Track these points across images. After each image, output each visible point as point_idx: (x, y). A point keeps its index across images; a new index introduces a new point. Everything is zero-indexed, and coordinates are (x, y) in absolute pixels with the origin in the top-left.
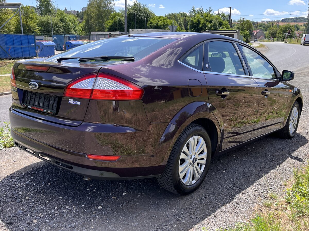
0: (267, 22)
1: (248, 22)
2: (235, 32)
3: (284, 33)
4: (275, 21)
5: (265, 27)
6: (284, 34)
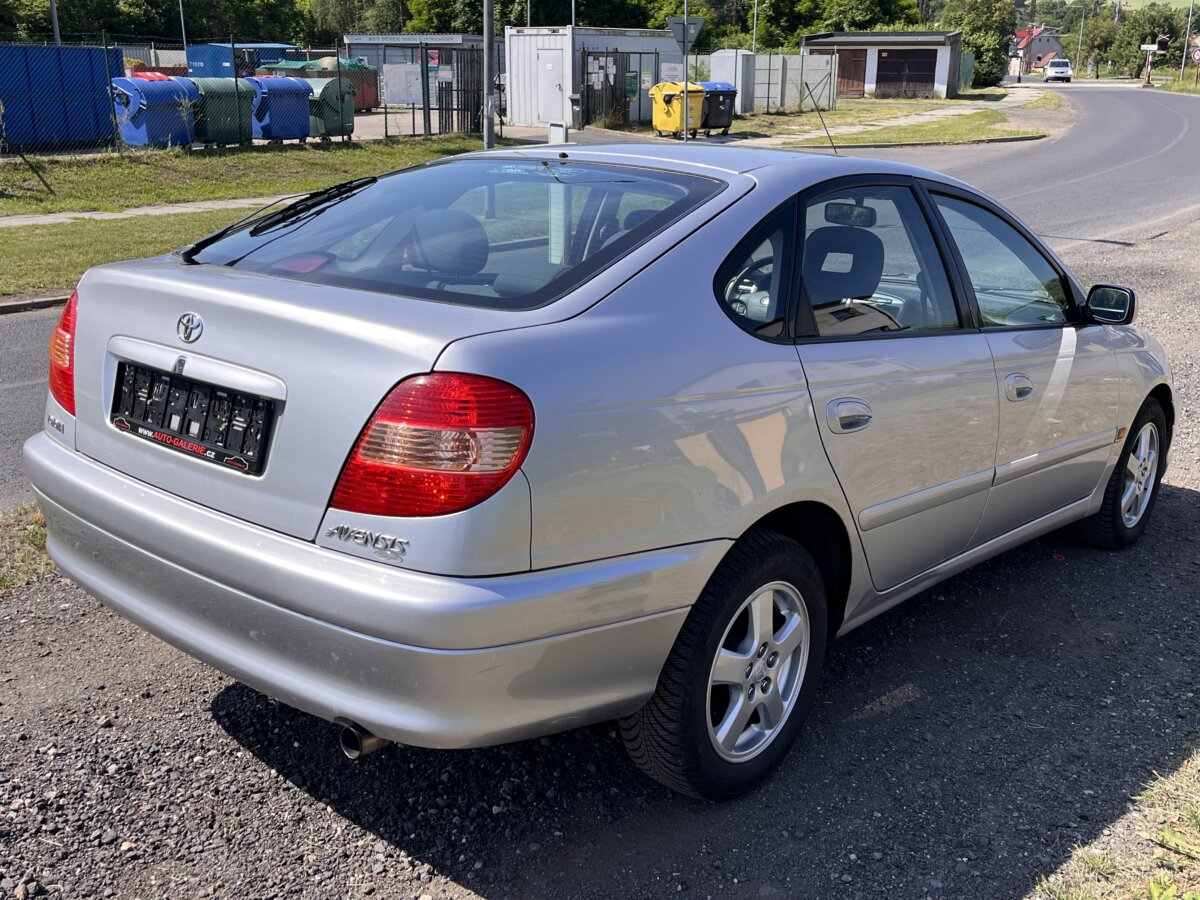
2: (941, 38)
5: (1066, 15)
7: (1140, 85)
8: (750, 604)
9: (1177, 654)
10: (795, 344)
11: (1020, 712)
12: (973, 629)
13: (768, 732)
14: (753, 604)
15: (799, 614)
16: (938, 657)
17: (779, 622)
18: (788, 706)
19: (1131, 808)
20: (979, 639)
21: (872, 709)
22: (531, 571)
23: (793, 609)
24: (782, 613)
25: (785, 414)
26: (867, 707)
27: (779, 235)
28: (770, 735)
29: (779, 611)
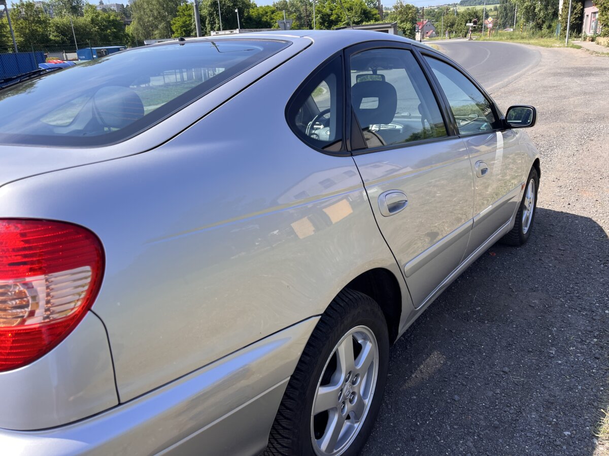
0: (438, 8)
1: (409, 8)
2: (390, 25)
3: (467, 22)
4: (449, 5)
5: (435, 15)
6: (467, 24)
7: (468, 40)
8: (337, 350)
9: (577, 311)
10: (352, 155)
11: (506, 369)
12: (461, 306)
13: (356, 425)
14: (339, 349)
15: (371, 342)
16: (446, 329)
17: (357, 349)
18: (368, 402)
19: (597, 443)
20: (465, 312)
21: (416, 377)
22: (120, 404)
23: (365, 338)
24: (359, 342)
25: (348, 200)
26: (413, 376)
27: (333, 77)
28: (358, 426)
29: (357, 341)
